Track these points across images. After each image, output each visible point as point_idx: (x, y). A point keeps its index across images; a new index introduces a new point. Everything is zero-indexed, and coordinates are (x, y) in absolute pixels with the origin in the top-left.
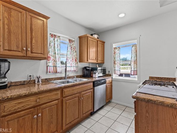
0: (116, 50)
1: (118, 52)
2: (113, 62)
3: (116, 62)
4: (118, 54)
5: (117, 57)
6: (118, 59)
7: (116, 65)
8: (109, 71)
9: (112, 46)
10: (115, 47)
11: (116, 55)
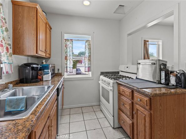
0: (68, 43)
1: (70, 45)
2: (64, 57)
3: (68, 58)
4: (70, 48)
5: (69, 52)
6: (71, 53)
7: (68, 60)
8: (59, 70)
9: (62, 36)
10: (66, 39)
11: (68, 48)
